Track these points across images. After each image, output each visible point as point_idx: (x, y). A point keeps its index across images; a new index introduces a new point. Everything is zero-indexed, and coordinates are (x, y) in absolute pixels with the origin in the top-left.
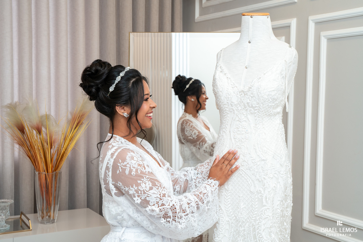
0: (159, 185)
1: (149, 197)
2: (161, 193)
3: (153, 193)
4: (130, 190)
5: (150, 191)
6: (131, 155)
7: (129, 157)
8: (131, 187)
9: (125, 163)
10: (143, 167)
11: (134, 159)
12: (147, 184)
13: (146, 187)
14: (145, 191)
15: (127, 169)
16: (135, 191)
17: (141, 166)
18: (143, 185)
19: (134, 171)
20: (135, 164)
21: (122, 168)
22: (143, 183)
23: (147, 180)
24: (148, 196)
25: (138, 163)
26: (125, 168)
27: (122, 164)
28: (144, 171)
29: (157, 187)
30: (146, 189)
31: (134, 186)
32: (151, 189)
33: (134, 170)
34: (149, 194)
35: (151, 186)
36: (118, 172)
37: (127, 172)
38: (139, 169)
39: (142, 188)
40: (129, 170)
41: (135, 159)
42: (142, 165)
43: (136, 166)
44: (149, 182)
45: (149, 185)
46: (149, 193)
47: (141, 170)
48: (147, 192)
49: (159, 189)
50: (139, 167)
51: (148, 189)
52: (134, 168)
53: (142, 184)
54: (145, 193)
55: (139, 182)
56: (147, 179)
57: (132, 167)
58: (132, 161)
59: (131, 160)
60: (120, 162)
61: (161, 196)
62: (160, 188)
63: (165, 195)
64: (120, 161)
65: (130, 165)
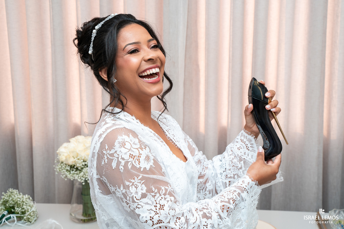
0: (156, 191)
1: (139, 208)
2: (158, 202)
3: (145, 203)
4: (116, 191)
5: (142, 200)
6: (123, 139)
7: (119, 143)
8: (117, 187)
9: (112, 151)
10: (136, 161)
11: (125, 147)
12: (139, 188)
13: (137, 193)
14: (135, 199)
15: (114, 160)
16: (123, 194)
17: (134, 159)
18: (133, 190)
19: (123, 165)
20: (126, 153)
21: (108, 158)
22: (133, 186)
23: (140, 183)
24: (138, 206)
25: (130, 152)
26: (112, 158)
27: (108, 151)
28: (138, 166)
29: (153, 194)
30: (136, 196)
31: (122, 188)
32: (144, 196)
33: (123, 162)
34: (139, 203)
35: (144, 191)
36: (103, 163)
37: (114, 165)
38: (130, 162)
39: (130, 193)
40: (116, 162)
41: (128, 146)
42: (136, 157)
43: (126, 157)
44: (143, 185)
45: (142, 189)
46: (141, 202)
47: (133, 164)
48: (138, 201)
49: (156, 197)
50: (131, 159)
51: (139, 196)
52: (123, 159)
53: (131, 187)
54: (134, 202)
55: (127, 183)
56: (139, 181)
57: (120, 158)
58: (123, 149)
59: (120, 147)
60: (107, 149)
61: (157, 208)
62: (158, 195)
63: (163, 208)
64: (107, 147)
65: (118, 155)
